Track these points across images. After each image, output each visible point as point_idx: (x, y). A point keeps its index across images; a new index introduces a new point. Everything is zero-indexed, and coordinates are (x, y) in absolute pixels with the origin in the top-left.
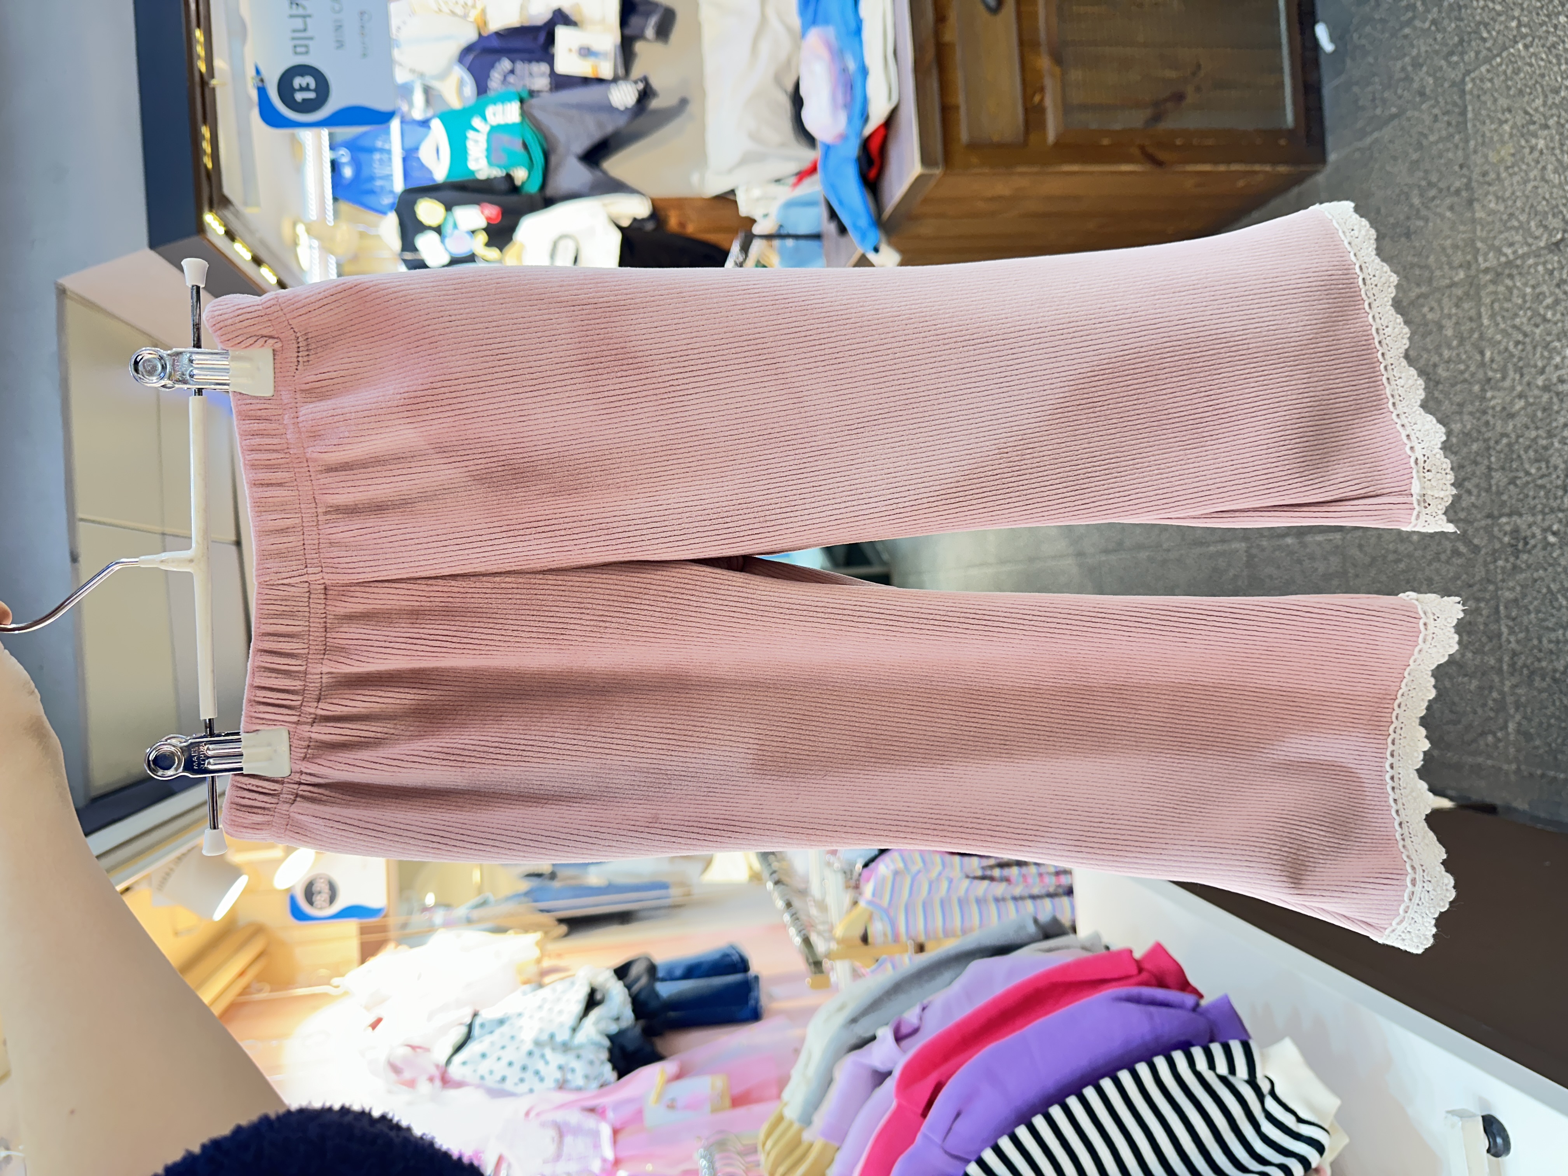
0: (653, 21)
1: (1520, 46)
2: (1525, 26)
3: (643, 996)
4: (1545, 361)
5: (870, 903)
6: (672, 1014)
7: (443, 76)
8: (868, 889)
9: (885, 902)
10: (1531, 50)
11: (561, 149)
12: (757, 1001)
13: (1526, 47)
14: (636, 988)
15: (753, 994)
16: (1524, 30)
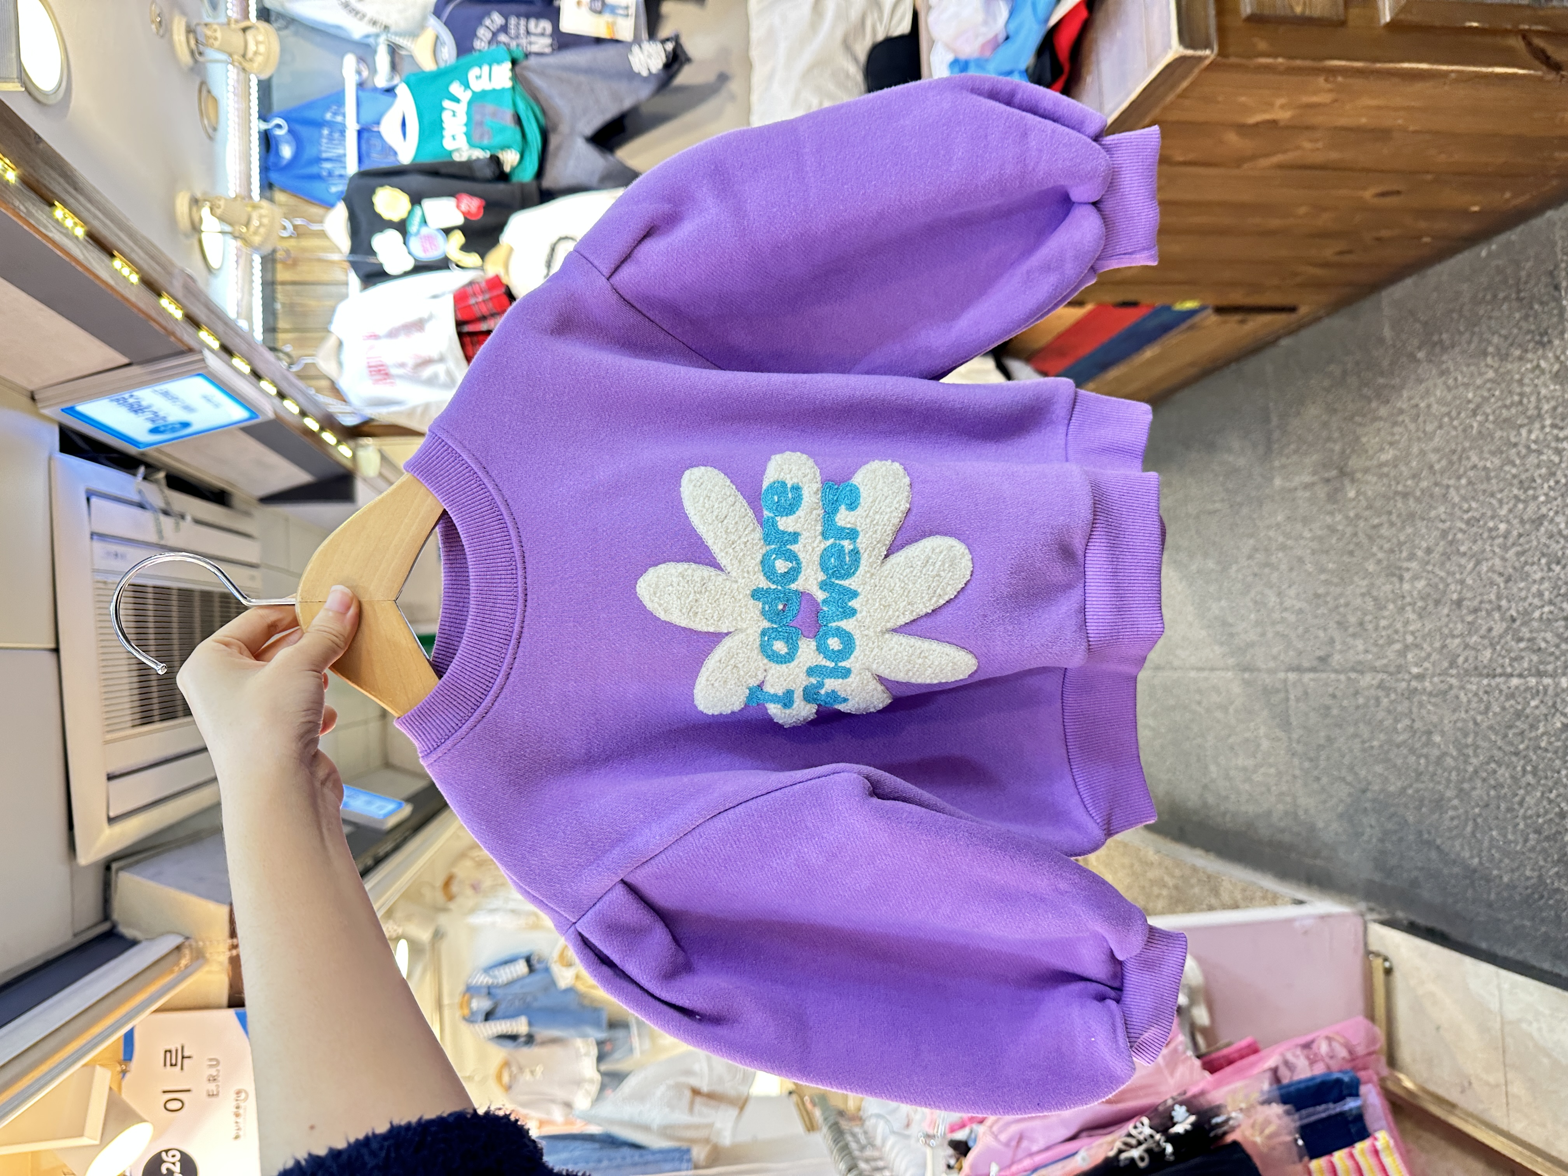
7: (415, 32)
11: (564, 128)
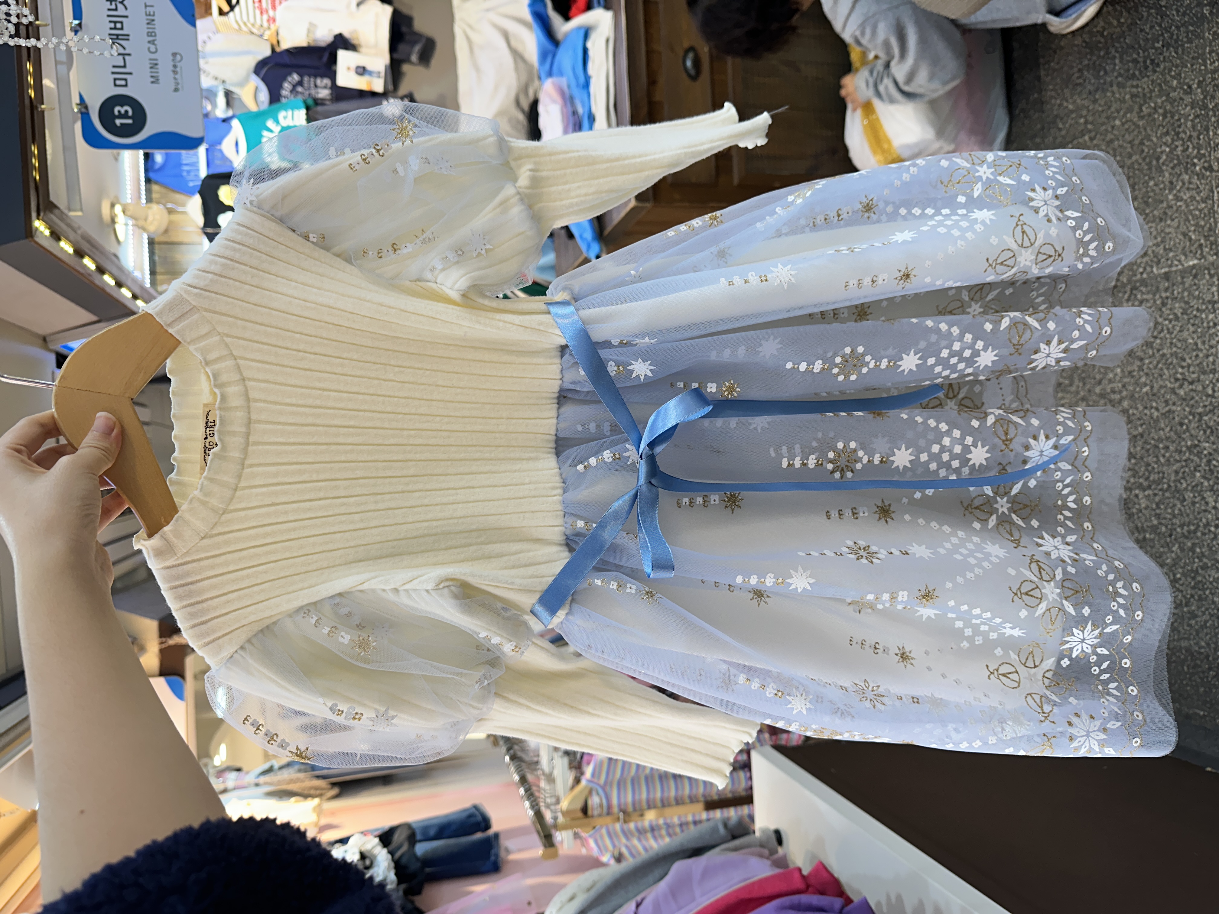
0: (417, 48)
1: (1087, 138)
2: (1091, 123)
3: (404, 861)
4: (1101, 376)
5: (589, 781)
6: (428, 870)
7: (242, 84)
8: (588, 771)
9: (602, 780)
10: (1095, 142)
12: (497, 856)
13: (1091, 139)
14: (398, 855)
15: (493, 852)
16: (1090, 126)
